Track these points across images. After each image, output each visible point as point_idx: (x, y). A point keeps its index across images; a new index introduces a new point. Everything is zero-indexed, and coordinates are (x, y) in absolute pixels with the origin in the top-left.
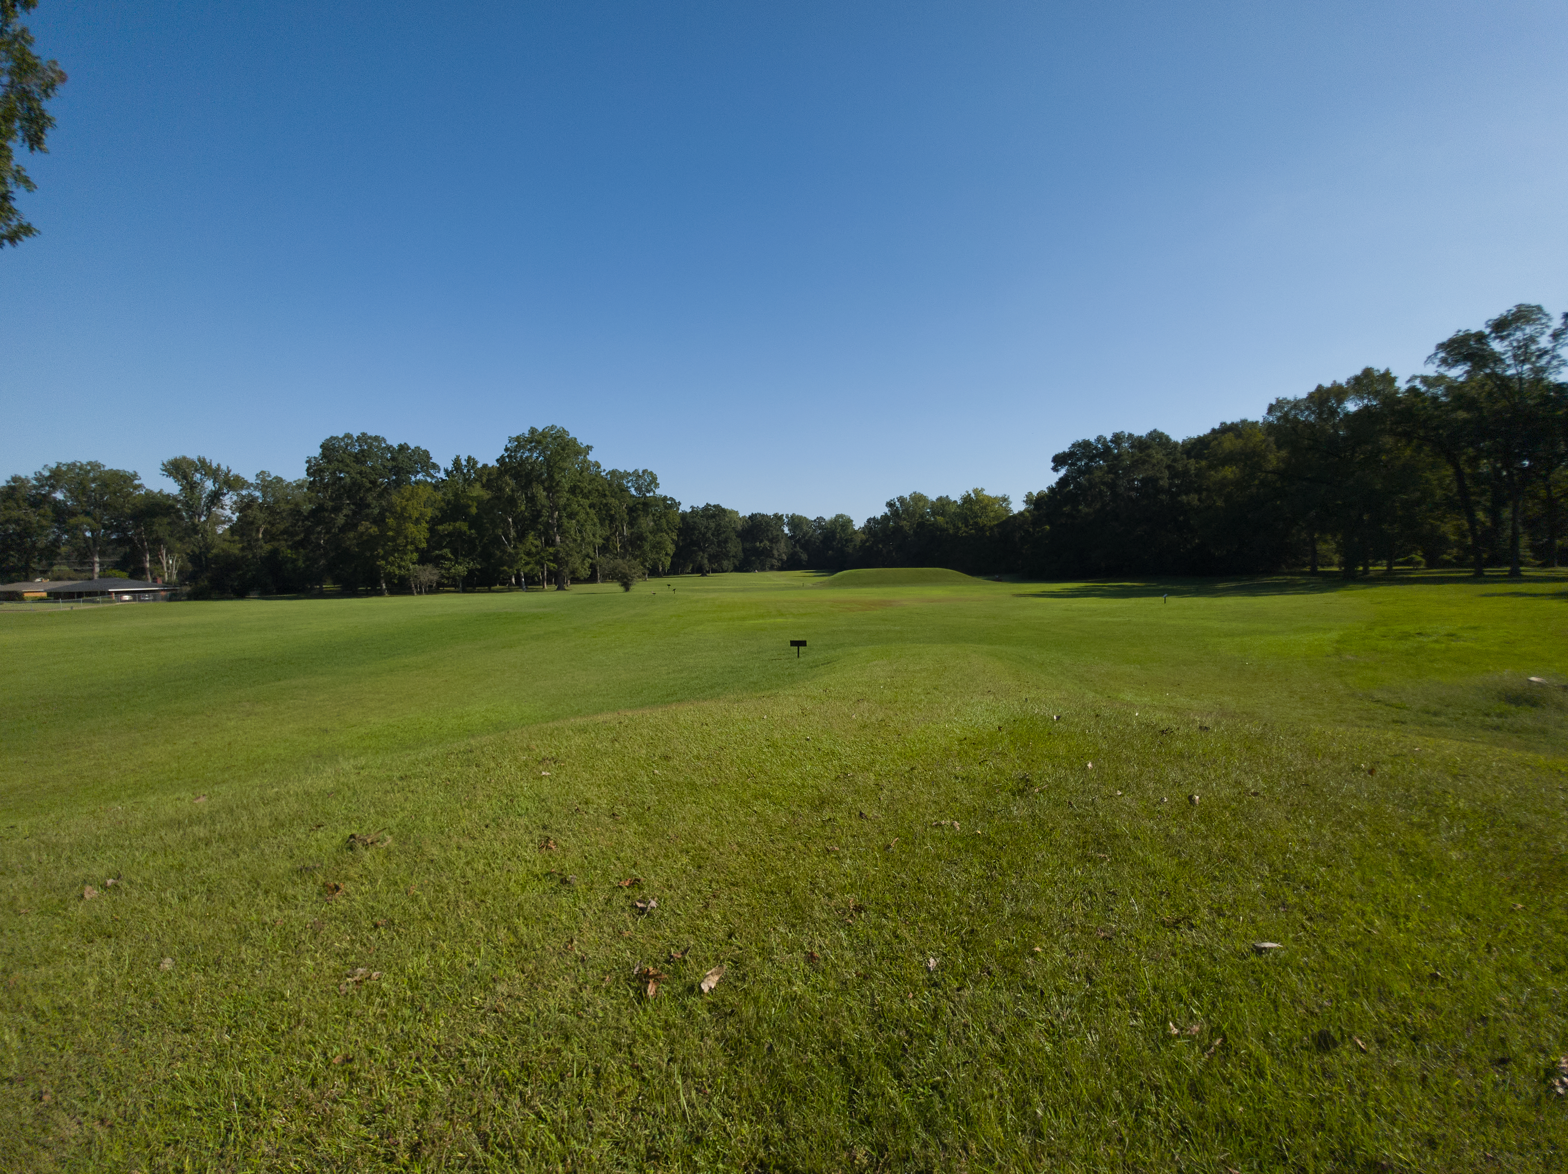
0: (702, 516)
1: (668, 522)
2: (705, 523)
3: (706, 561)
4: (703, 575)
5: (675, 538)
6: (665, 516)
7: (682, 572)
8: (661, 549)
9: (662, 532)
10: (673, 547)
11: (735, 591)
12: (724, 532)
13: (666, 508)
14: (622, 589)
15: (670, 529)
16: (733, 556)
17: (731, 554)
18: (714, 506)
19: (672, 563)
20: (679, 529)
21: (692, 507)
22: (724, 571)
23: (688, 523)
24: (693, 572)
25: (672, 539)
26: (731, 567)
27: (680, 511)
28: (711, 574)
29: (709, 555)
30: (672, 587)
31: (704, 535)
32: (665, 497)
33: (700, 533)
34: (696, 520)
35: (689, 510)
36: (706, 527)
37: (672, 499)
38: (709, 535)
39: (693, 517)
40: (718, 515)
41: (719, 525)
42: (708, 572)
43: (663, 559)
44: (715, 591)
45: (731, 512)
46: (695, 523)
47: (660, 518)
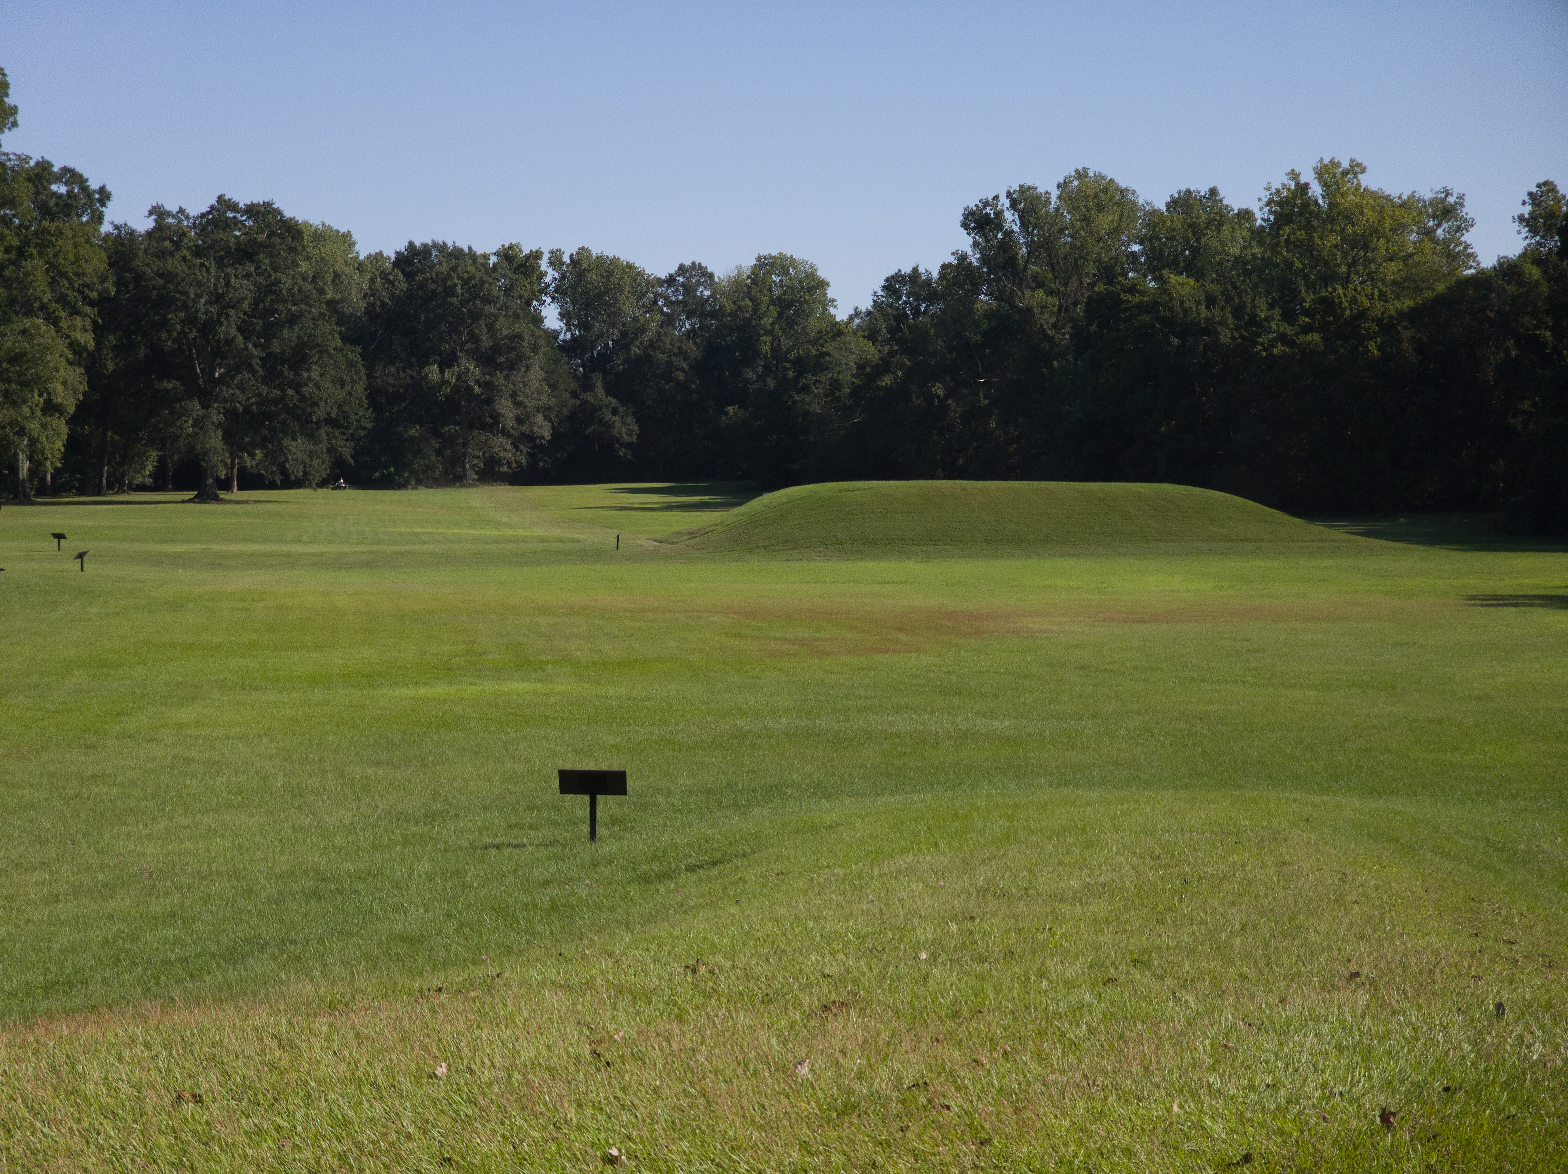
0: (198, 252)
1: (55, 273)
2: (211, 277)
3: (215, 440)
4: (205, 496)
5: (87, 339)
6: (42, 247)
7: (116, 484)
8: (25, 384)
9: (30, 312)
10: (76, 376)
11: (337, 563)
12: (293, 320)
13: (45, 211)
15: (62, 299)
16: (331, 423)
17: (319, 413)
18: (252, 210)
19: (72, 445)
20: (103, 303)
21: (158, 212)
22: (289, 484)
23: (139, 277)
24: (159, 484)
25: (73, 345)
26: (321, 467)
27: (106, 228)
28: (237, 494)
29: (231, 414)
30: (71, 543)
31: (208, 328)
32: (44, 165)
33: (191, 320)
34: (174, 264)
35: (143, 224)
36: (217, 298)
37: (71, 176)
38: (229, 329)
39: (161, 254)
40: (268, 247)
41: (270, 289)
42: (226, 485)
43: (33, 426)
44: (252, 562)
46: (168, 277)
47: (21, 253)
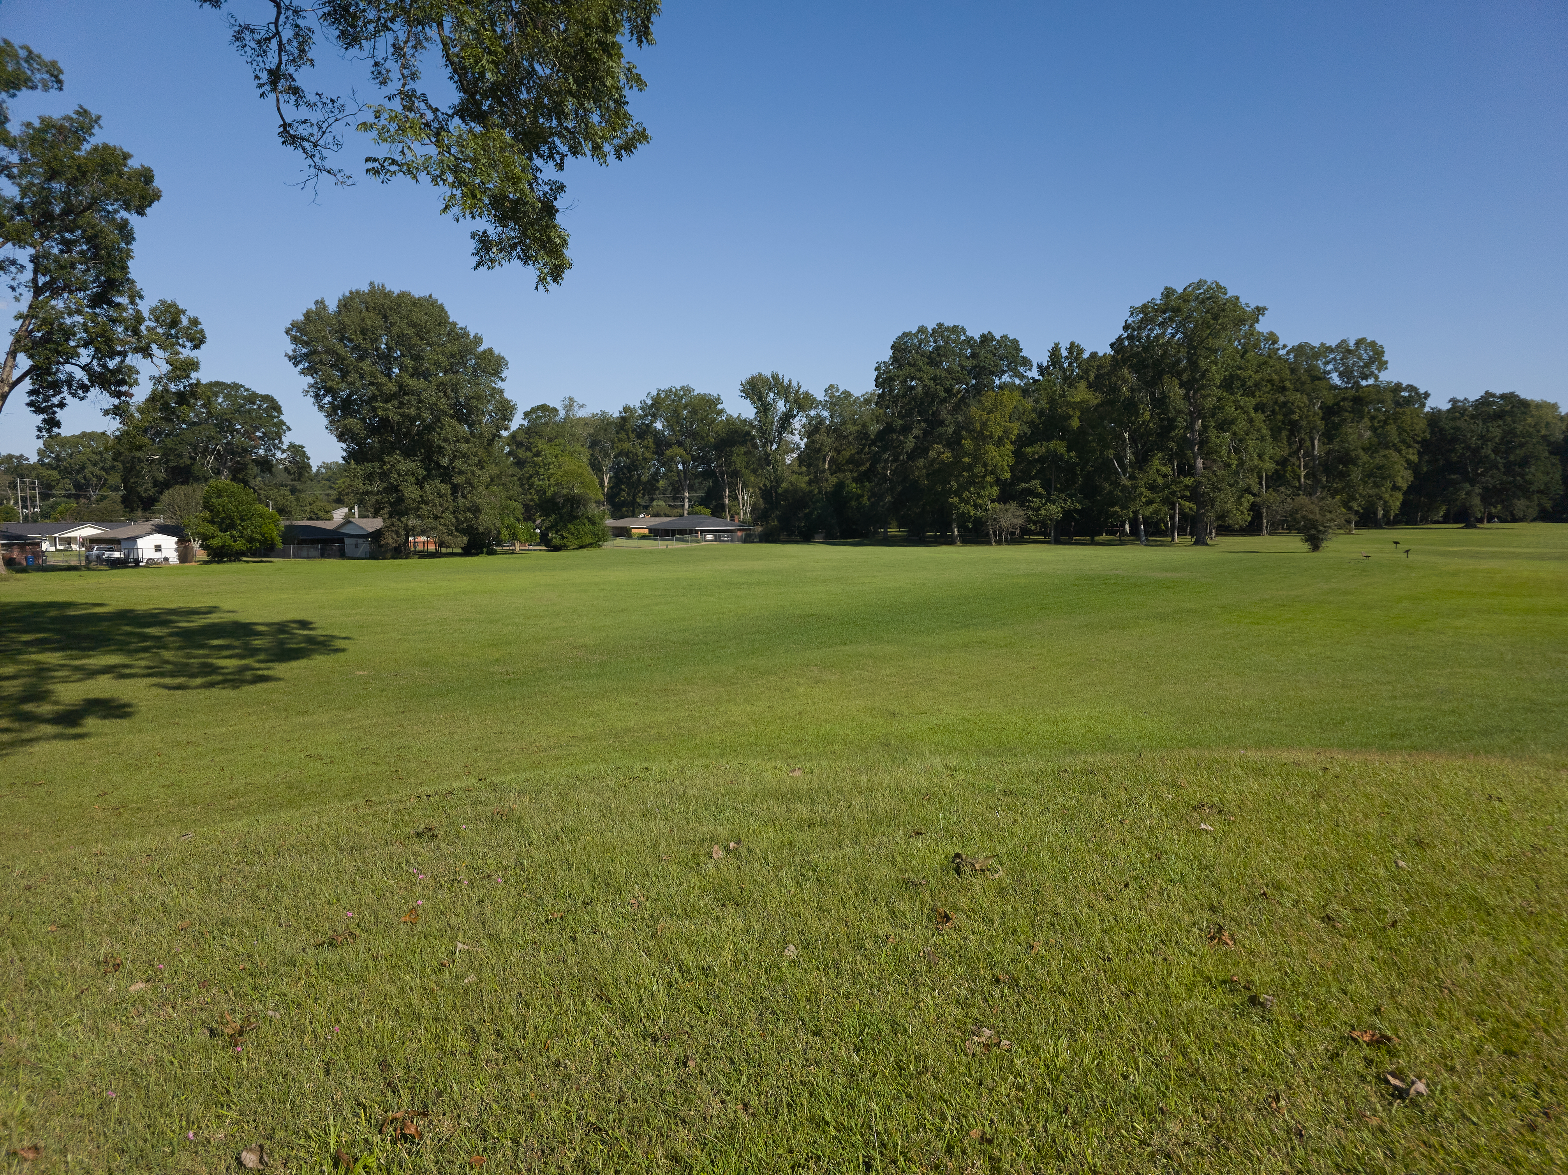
0: (1473, 417)
1: (1401, 430)
2: (1480, 427)
3: (1476, 501)
4: (1467, 527)
5: (1414, 458)
6: (1395, 420)
7: (1425, 520)
8: (1384, 478)
9: (1387, 447)
10: (1408, 475)
11: (1542, 557)
12: (1522, 445)
13: (1398, 404)
14: (1306, 546)
15: (1403, 442)
16: (1540, 492)
17: (1534, 488)
18: (1503, 397)
19: (1404, 504)
20: (1424, 443)
21: (1454, 401)
22: (1514, 520)
23: (1442, 430)
24: (1446, 520)
25: (1408, 461)
26: (1533, 512)
27: (1427, 409)
28: (1486, 525)
29: (1486, 489)
30: (1403, 547)
31: (1476, 450)
32: (1399, 385)
33: (1468, 448)
34: (1461, 423)
35: (1445, 406)
36: (1482, 437)
37: (1411, 388)
38: (1487, 451)
39: (1454, 419)
40: (1511, 413)
41: (1512, 432)
42: (1481, 521)
43: (1386, 496)
44: (1494, 556)
45: (1540, 406)
46: (1457, 429)
47: (1386, 422)
